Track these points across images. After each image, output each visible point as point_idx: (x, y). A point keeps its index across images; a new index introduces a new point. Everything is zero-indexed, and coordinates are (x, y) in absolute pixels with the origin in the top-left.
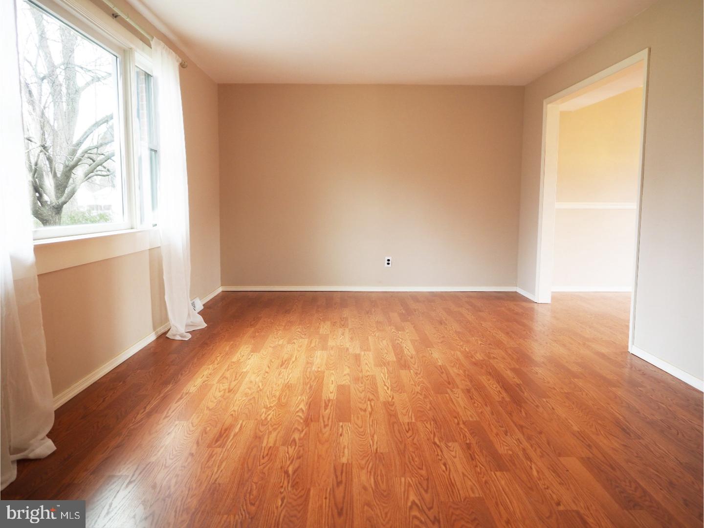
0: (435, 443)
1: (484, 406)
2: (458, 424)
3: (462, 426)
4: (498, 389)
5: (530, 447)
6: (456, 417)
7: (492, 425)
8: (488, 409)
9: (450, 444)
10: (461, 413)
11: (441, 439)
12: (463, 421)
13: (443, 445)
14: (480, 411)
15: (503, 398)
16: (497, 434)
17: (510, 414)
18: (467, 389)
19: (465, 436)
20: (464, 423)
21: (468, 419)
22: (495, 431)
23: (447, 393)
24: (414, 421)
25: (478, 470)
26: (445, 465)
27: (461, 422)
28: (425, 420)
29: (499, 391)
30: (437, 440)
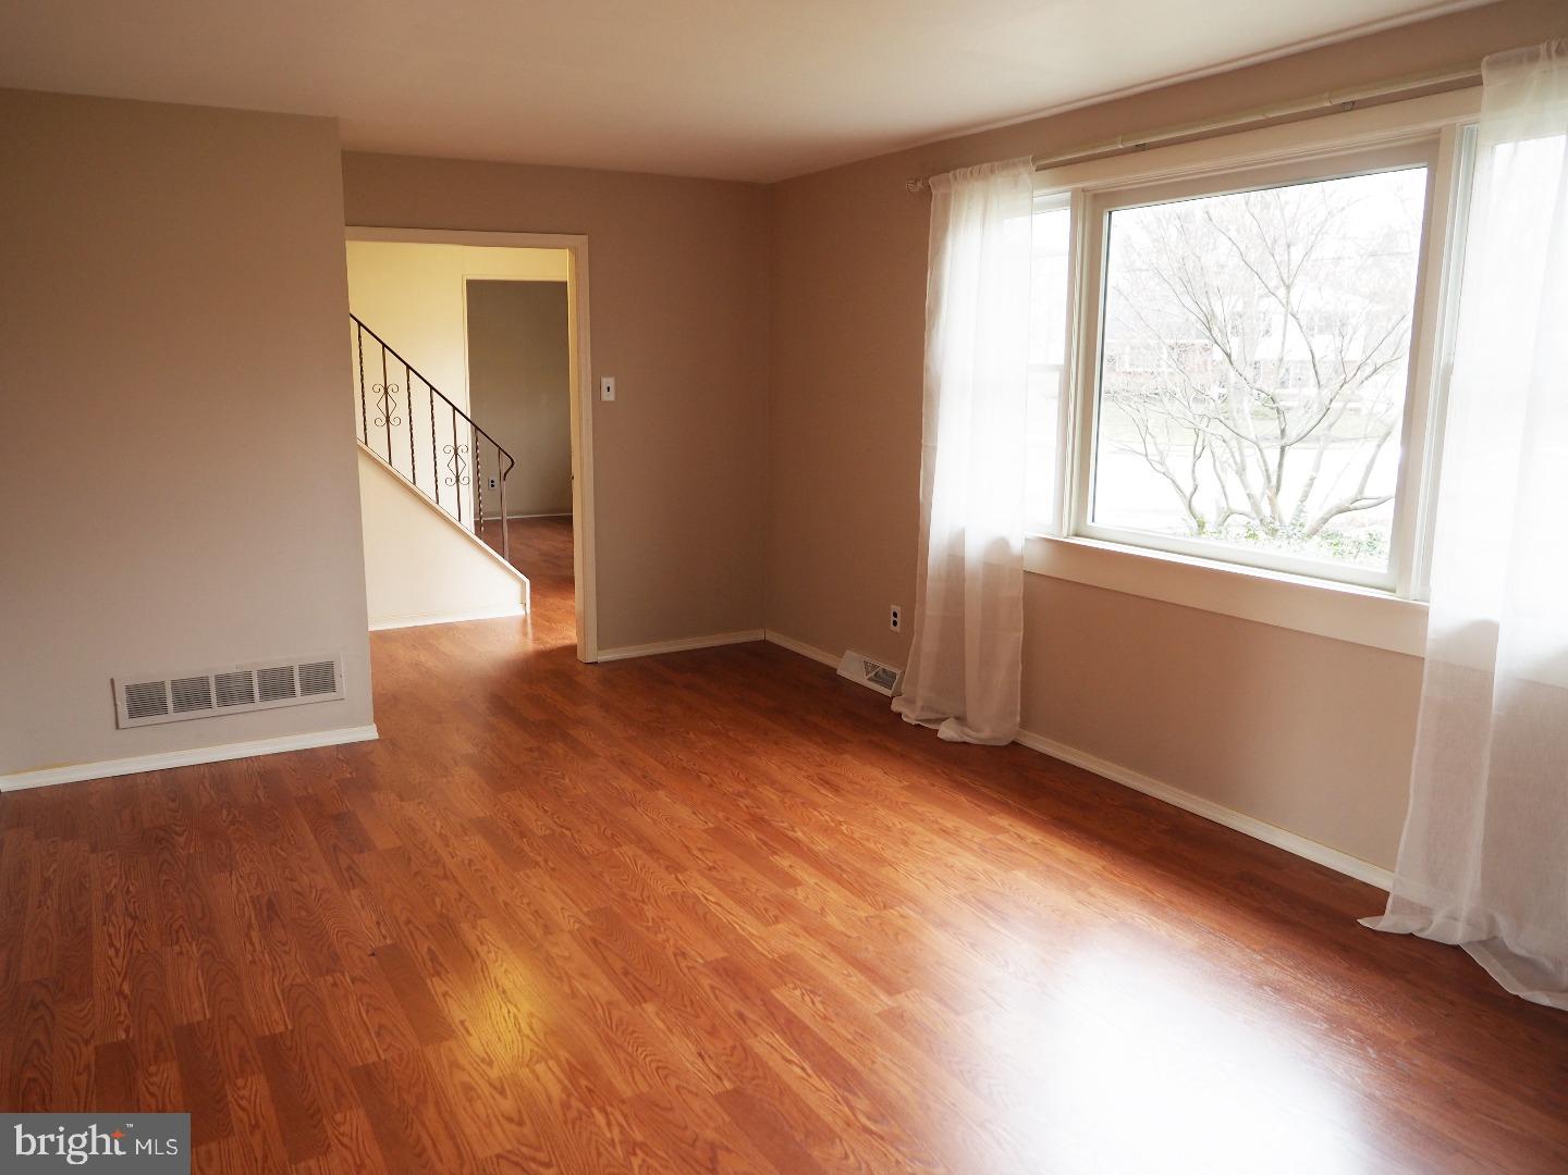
0: (567, 829)
1: (509, 901)
2: (546, 861)
3: (539, 859)
4: (485, 948)
5: (439, 850)
6: (553, 869)
7: (493, 869)
8: (501, 898)
9: (548, 832)
10: (547, 879)
11: (562, 835)
12: (539, 866)
13: (558, 830)
14: (516, 890)
15: (474, 927)
16: (484, 858)
17: (461, 895)
18: (551, 934)
19: (531, 845)
20: (537, 863)
21: (533, 870)
22: (488, 862)
23: (587, 914)
24: (615, 850)
25: (505, 814)
26: (546, 811)
27: (542, 863)
28: (598, 855)
29: (482, 943)
30: (567, 832)
